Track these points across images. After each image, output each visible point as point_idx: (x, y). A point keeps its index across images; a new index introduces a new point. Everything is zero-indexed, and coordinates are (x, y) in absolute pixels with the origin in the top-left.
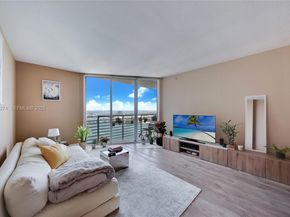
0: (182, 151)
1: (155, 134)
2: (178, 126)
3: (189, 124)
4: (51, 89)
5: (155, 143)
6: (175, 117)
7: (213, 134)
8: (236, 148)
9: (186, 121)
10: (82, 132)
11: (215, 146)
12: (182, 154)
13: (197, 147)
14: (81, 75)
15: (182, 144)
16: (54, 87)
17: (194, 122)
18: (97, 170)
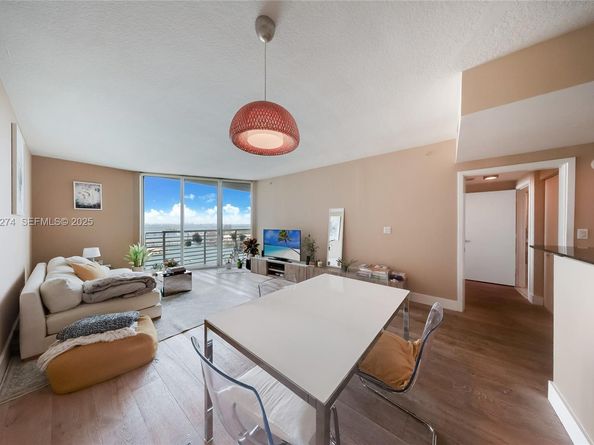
0: (270, 273)
1: (244, 257)
2: (268, 243)
3: (280, 240)
4: (86, 193)
5: (244, 267)
6: (265, 231)
7: (299, 251)
8: (316, 264)
9: (277, 236)
10: (136, 254)
11: (301, 265)
12: (268, 277)
13: (282, 267)
14: (135, 174)
15: (270, 265)
16: (92, 191)
17: (284, 237)
18: (134, 279)
